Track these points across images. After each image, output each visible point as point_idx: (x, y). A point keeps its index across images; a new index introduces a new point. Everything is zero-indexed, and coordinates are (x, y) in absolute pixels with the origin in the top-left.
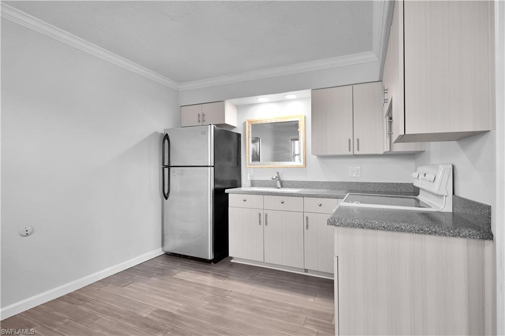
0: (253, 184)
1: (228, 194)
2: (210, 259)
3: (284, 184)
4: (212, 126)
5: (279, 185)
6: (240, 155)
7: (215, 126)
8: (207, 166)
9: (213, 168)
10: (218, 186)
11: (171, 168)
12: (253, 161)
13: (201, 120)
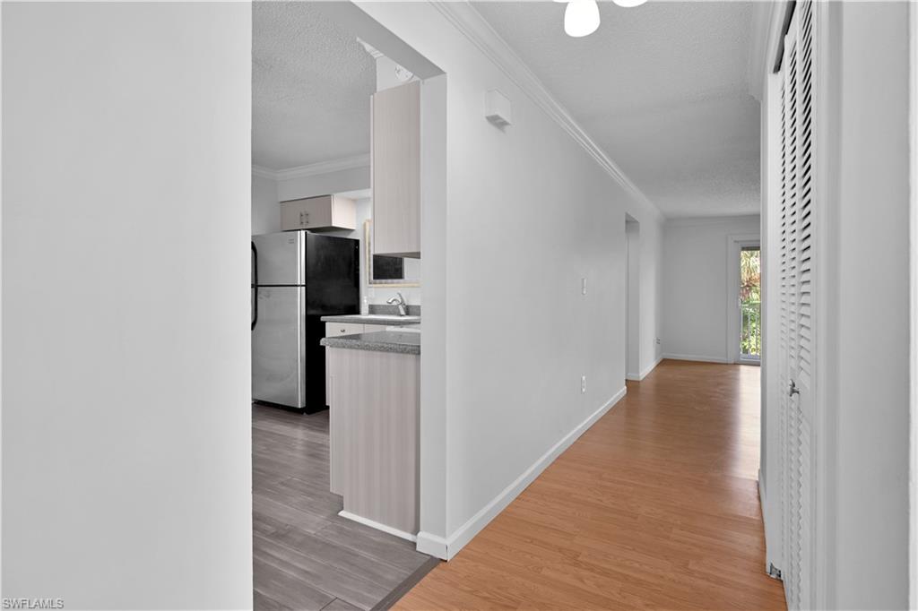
0: (373, 310)
1: (324, 323)
2: (300, 407)
3: (411, 310)
4: (303, 232)
5: (403, 312)
6: (358, 270)
7: (308, 232)
8: (296, 286)
9: (304, 288)
10: (312, 312)
11: (259, 288)
12: (374, 278)
13: (304, 221)
